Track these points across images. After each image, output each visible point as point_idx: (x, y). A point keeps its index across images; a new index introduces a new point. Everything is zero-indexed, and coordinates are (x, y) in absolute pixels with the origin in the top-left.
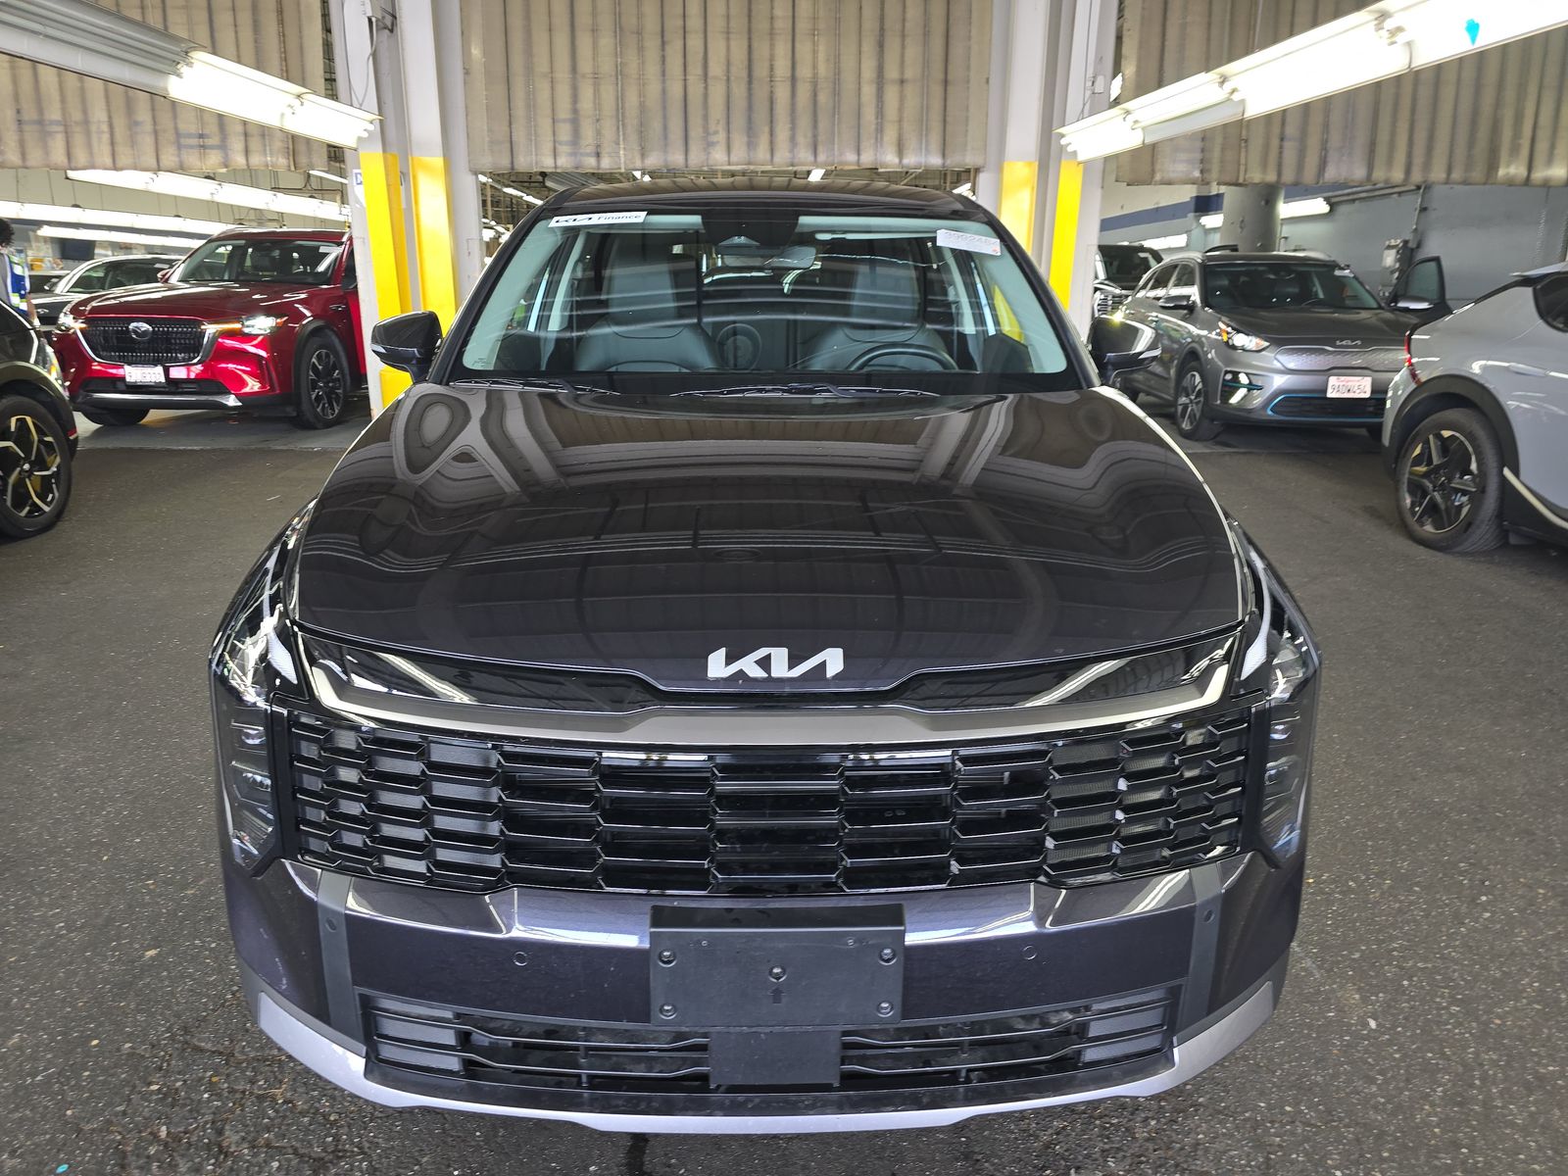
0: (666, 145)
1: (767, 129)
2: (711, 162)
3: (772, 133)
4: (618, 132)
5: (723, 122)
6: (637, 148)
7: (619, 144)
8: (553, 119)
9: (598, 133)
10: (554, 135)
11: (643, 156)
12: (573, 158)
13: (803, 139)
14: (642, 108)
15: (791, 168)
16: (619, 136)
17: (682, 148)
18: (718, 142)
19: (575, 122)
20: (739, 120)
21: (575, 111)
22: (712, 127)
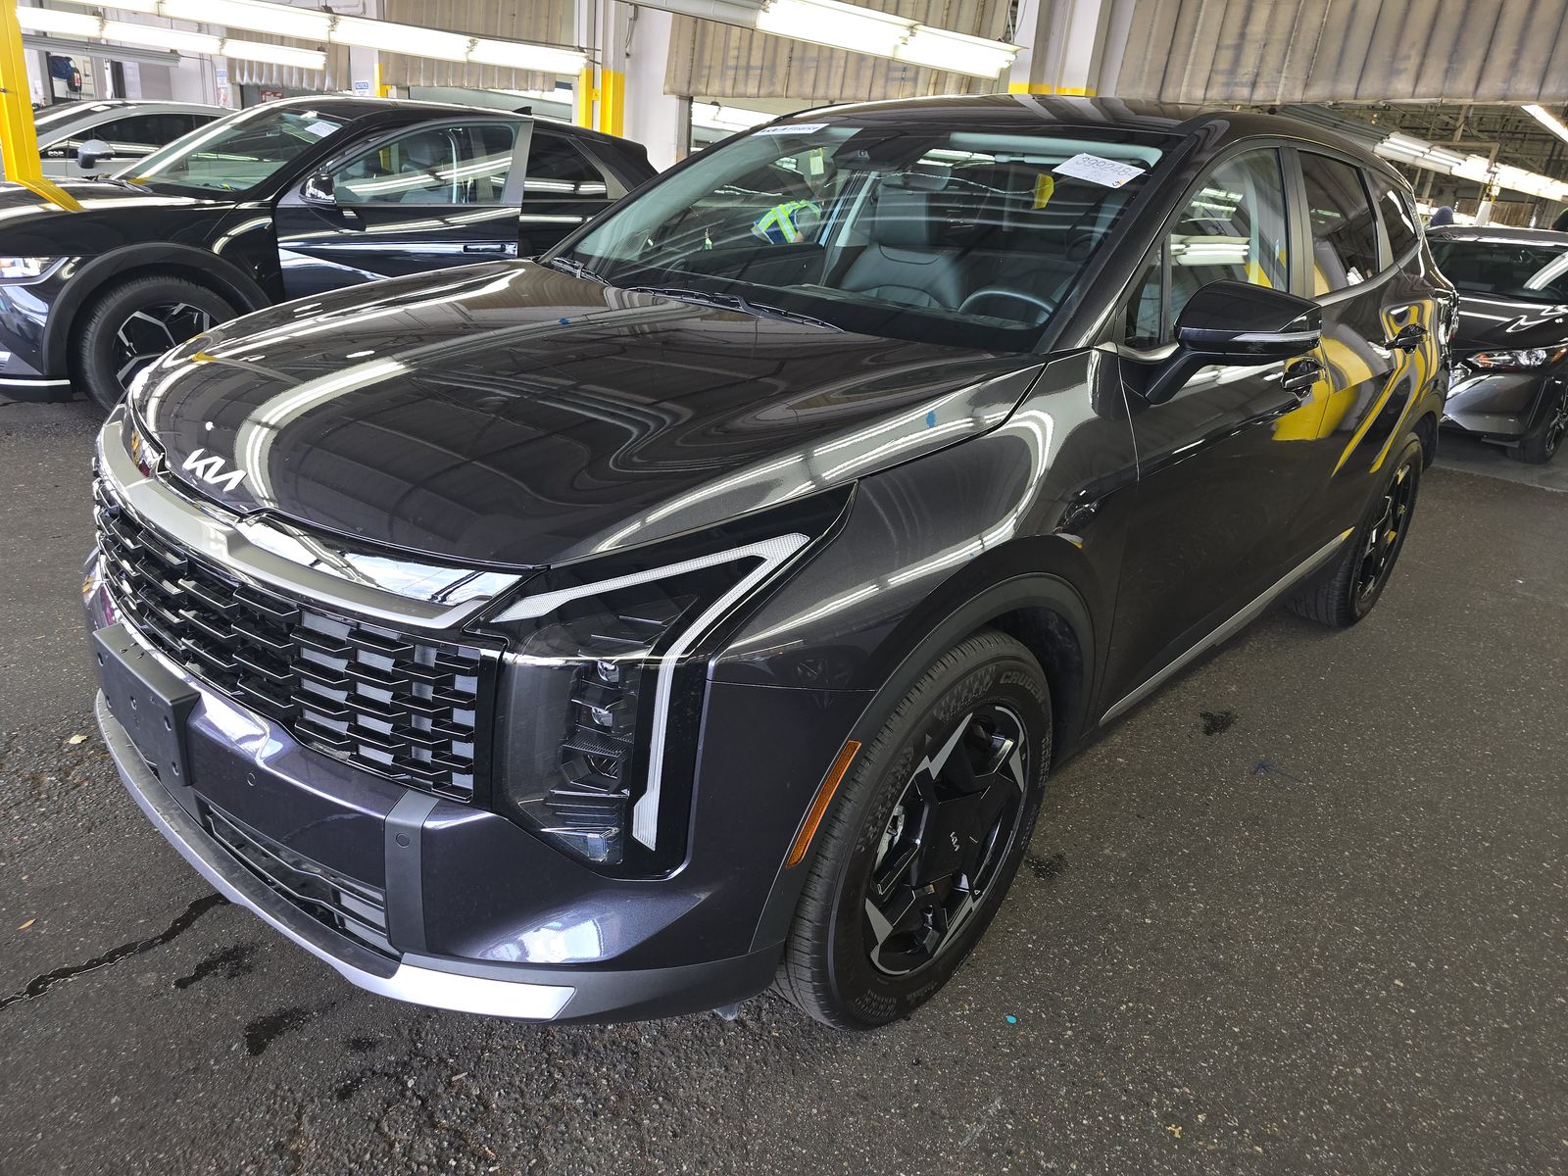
0: (1337, 72)
1: (1480, 53)
2: (1389, 94)
3: (1486, 58)
4: (1285, 58)
5: (1420, 45)
6: (1301, 76)
7: (1281, 72)
8: (1217, 46)
9: (1262, 59)
10: (1213, 64)
11: (1307, 85)
12: (1225, 89)
13: (1530, 65)
14: (1323, 30)
15: (1501, 103)
16: (1284, 63)
17: (1356, 76)
18: (1406, 69)
19: (1239, 48)
20: (1443, 40)
21: (1242, 36)
22: (1404, 51)
